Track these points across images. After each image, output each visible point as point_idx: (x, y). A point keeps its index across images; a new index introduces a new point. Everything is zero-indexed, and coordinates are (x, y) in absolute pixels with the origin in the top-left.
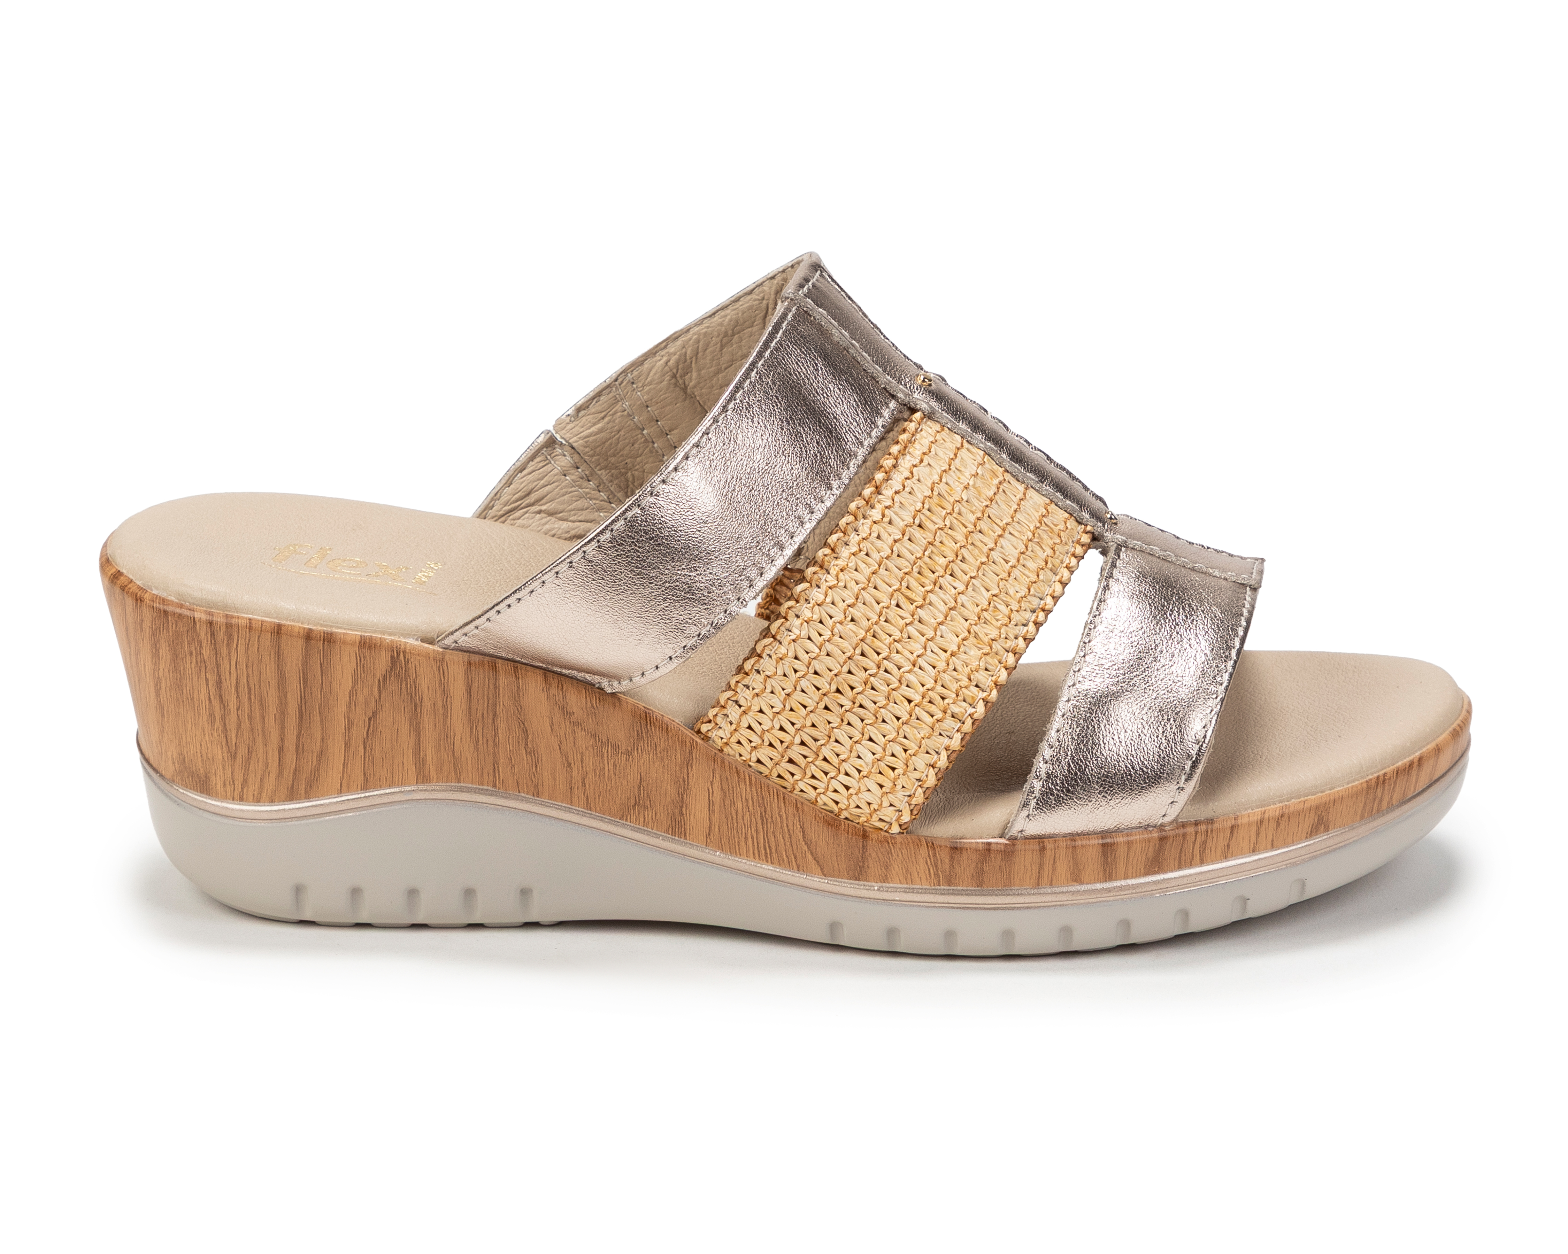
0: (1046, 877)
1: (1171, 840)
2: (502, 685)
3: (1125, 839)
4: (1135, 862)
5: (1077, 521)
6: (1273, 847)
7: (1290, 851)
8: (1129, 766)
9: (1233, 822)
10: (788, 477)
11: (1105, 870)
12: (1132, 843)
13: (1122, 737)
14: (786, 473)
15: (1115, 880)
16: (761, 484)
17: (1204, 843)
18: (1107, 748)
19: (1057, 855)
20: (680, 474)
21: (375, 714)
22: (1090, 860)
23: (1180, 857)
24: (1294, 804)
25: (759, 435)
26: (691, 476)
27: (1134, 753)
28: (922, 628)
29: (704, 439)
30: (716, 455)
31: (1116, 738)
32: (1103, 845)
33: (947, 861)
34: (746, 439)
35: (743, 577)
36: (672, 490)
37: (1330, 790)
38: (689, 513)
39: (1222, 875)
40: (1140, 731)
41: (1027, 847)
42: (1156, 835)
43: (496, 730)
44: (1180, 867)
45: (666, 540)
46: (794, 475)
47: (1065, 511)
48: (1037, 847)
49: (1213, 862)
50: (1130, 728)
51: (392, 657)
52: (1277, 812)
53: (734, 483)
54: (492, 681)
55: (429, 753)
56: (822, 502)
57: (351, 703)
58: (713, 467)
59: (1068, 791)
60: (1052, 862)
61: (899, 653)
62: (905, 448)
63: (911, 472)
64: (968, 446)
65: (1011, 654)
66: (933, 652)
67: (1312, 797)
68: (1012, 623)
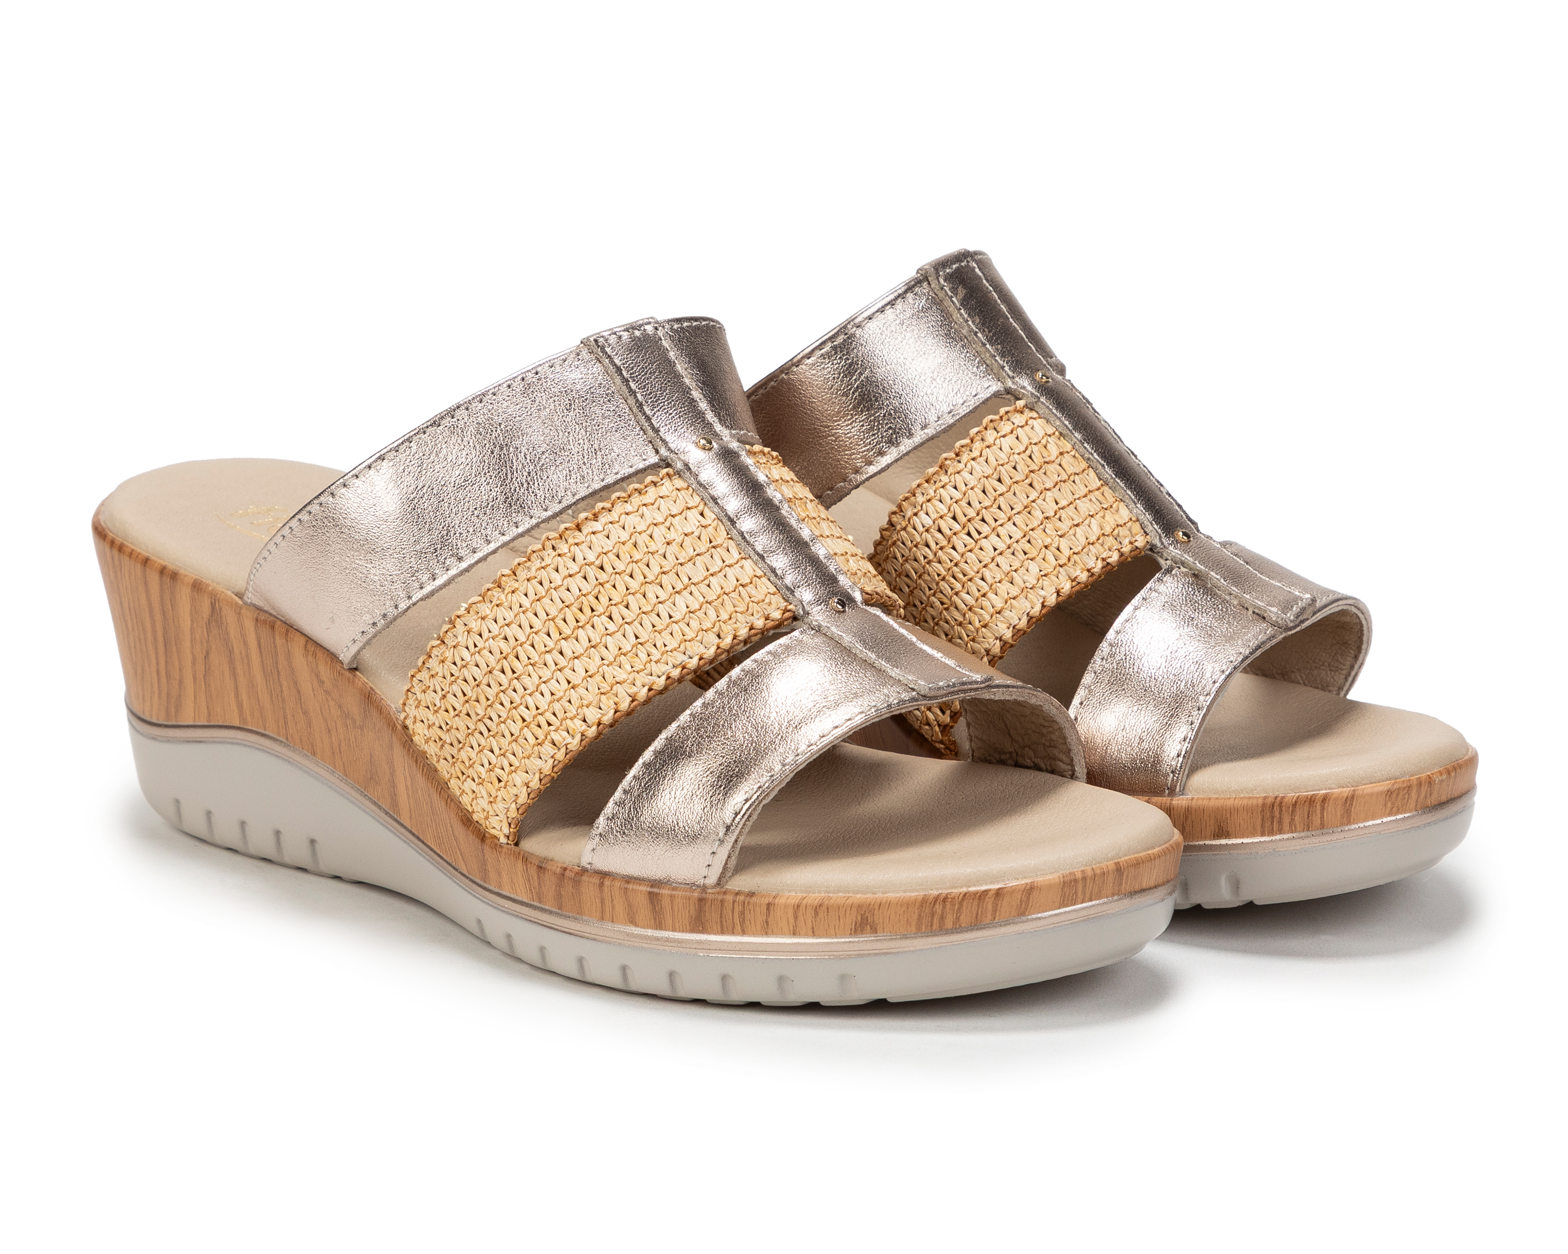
0: (608, 913)
1: (710, 903)
2: (278, 645)
3: (669, 892)
4: (680, 916)
5: (784, 598)
6: (814, 934)
7: (832, 943)
8: (675, 821)
9: (771, 900)
10: (484, 497)
11: (655, 919)
12: (675, 897)
13: (678, 794)
14: (483, 493)
15: (664, 930)
16: (453, 498)
17: (742, 913)
18: (662, 801)
19: (613, 894)
20: (372, 472)
21: (208, 653)
22: (641, 904)
23: (721, 922)
24: (838, 898)
25: (464, 453)
26: (382, 476)
27: (682, 810)
28: (558, 659)
29: (403, 446)
30: (413, 463)
31: (673, 793)
32: (650, 893)
33: (536, 878)
34: (449, 454)
35: (414, 578)
36: (361, 486)
37: (883, 894)
38: (372, 509)
39: (761, 949)
40: (694, 792)
41: (591, 879)
42: (696, 895)
43: (281, 686)
44: (722, 932)
45: (349, 529)
46: (491, 496)
47: (776, 587)
48: (597, 881)
49: (754, 934)
50: (688, 787)
51: (212, 603)
52: (817, 901)
53: (425, 491)
54: (272, 640)
55: (244, 698)
56: (517, 527)
57: (193, 640)
58: (406, 473)
59: (624, 833)
60: (610, 899)
61: (529, 675)
62: (629, 496)
63: (619, 518)
64: (704, 508)
65: (630, 699)
66: (558, 681)
67: (858, 896)
68: (645, 671)
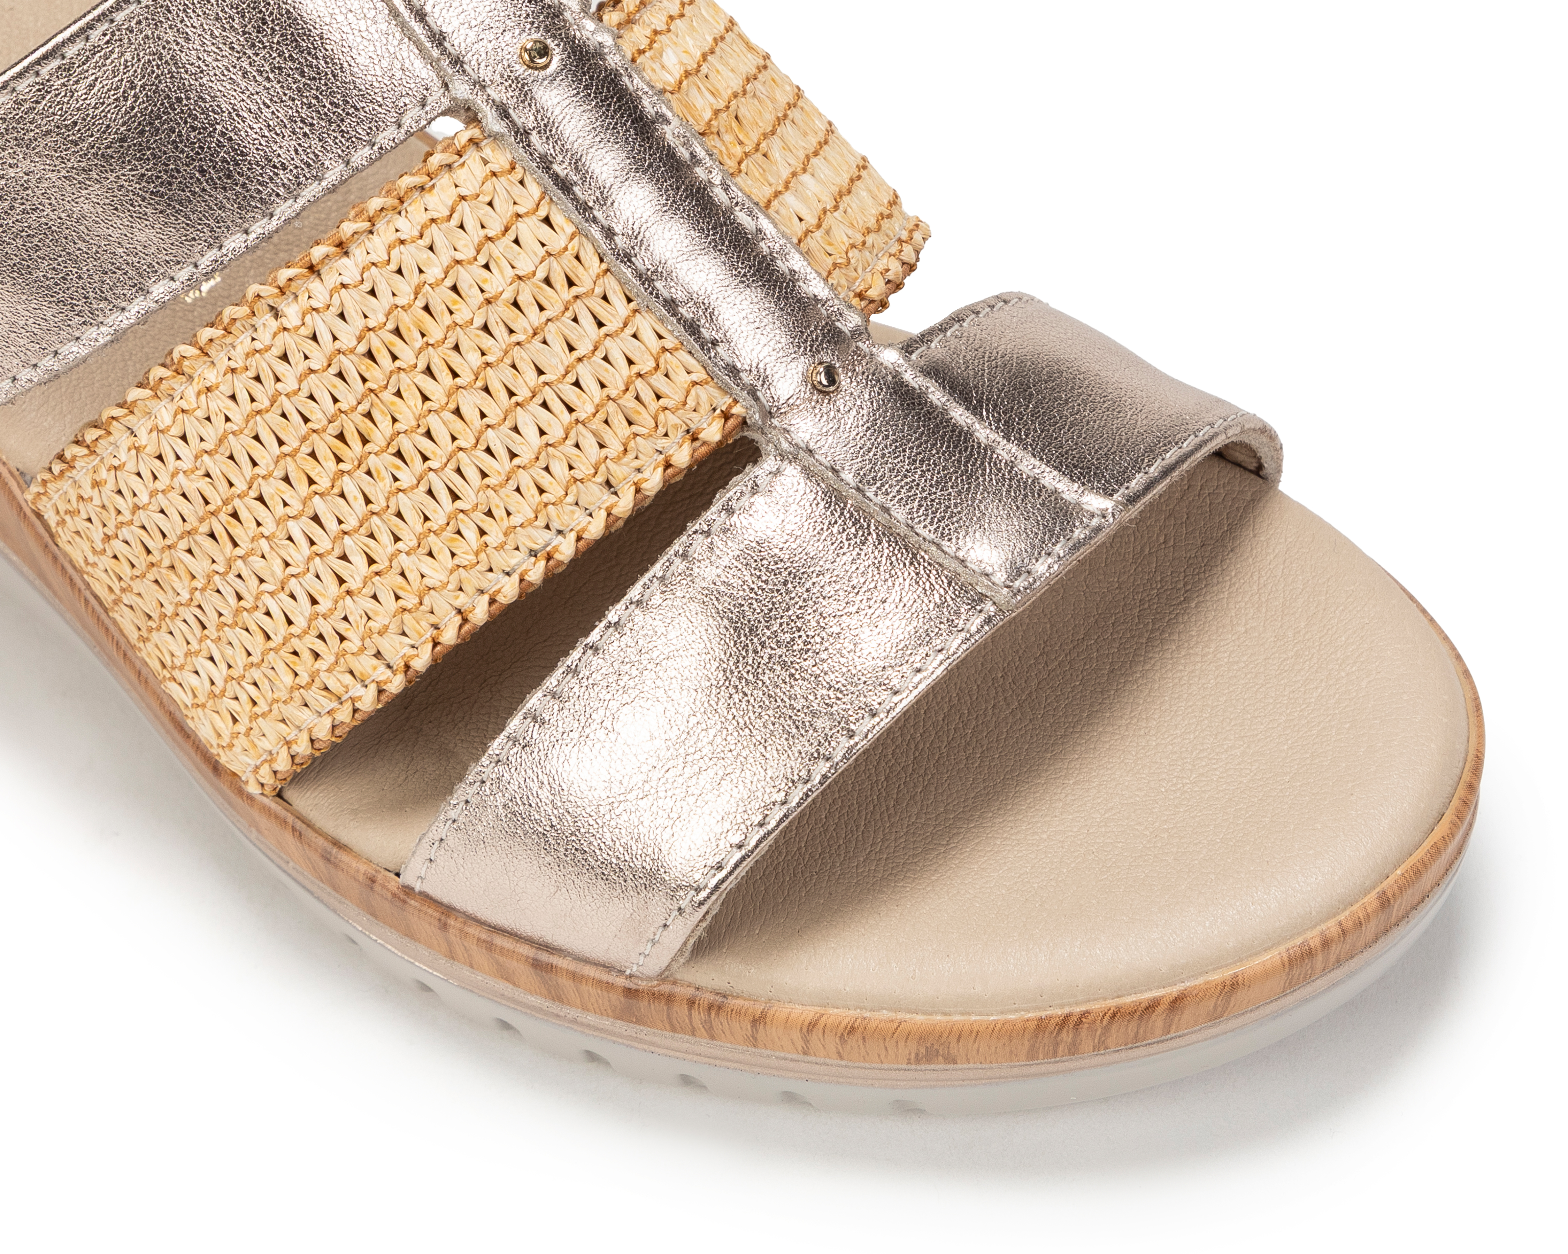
0: (461, 956)
1: (648, 999)
3: (572, 968)
4: (593, 1001)
9: (758, 1014)
11: (548, 990)
12: (583, 978)
17: (708, 1022)
19: (466, 942)
22: (519, 970)
23: (670, 1022)
32: (536, 962)
41: (423, 908)
42: (621, 983)
49: (734, 1044)
61: (263, 557)
62: (401, 201)
63: (389, 254)
64: (550, 209)
65: (458, 620)
66: (318, 577)
67: (920, 1018)
68: (478, 567)
